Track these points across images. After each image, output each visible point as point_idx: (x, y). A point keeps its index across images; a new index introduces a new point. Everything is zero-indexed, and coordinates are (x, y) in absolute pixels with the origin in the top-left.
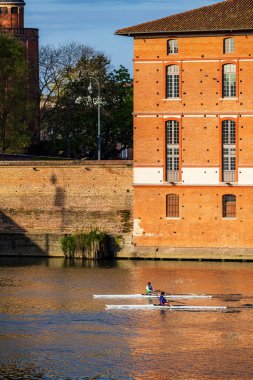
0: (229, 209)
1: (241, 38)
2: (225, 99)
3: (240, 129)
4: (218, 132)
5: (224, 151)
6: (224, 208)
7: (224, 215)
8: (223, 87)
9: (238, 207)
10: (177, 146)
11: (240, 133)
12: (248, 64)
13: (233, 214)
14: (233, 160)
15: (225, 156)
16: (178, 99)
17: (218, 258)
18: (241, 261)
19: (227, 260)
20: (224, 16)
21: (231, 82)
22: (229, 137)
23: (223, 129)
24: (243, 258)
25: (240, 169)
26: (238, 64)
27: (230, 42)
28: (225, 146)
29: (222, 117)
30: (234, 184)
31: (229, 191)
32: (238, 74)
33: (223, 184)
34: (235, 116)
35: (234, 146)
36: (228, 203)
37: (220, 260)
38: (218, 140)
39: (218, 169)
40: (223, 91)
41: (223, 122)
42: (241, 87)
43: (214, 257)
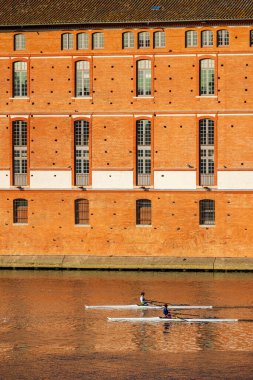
0: (20, 214)
1: (33, 34)
2: (16, 98)
3: (31, 129)
4: (8, 133)
5: (14, 154)
6: (15, 214)
7: (15, 221)
8: (14, 85)
9: (30, 212)
11: (32, 134)
12: (41, 61)
13: (25, 219)
14: (25, 163)
17: (9, 265)
18: (33, 269)
19: (18, 269)
20: (14, 11)
21: (22, 81)
22: (21, 138)
23: (14, 130)
24: (34, 266)
25: (31, 173)
26: (29, 62)
27: (20, 38)
28: (16, 148)
29: (13, 117)
30: (25, 188)
31: (20, 196)
32: (29, 73)
33: (14, 188)
34: (27, 117)
35: (25, 148)
36: (20, 208)
37: (11, 268)
38: (9, 141)
39: (8, 172)
40: (14, 90)
41: (14, 123)
42: (33, 86)
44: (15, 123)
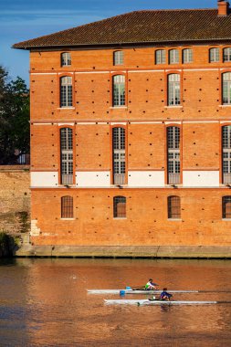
0: (119, 210)
1: (131, 51)
2: (115, 107)
3: (129, 135)
4: (109, 138)
5: (114, 156)
6: (115, 210)
7: (115, 215)
8: (113, 96)
9: (128, 208)
10: (71, 152)
11: (130, 139)
12: (137, 75)
13: (124, 214)
14: (123, 164)
15: (116, 161)
16: (71, 108)
17: (110, 255)
18: (131, 258)
19: (118, 258)
20: (113, 31)
21: (120, 92)
22: (120, 143)
23: (113, 135)
24: (132, 255)
25: (129, 173)
26: (127, 75)
27: (118, 54)
28: (116, 152)
29: (112, 124)
30: (124, 186)
31: (119, 193)
32: (127, 85)
33: (114, 186)
34: (125, 124)
35: (123, 152)
36: (119, 204)
37: (111, 258)
38: (109, 146)
39: (109, 173)
40: (113, 100)
42: (130, 97)
43: (106, 255)
44: (114, 130)
